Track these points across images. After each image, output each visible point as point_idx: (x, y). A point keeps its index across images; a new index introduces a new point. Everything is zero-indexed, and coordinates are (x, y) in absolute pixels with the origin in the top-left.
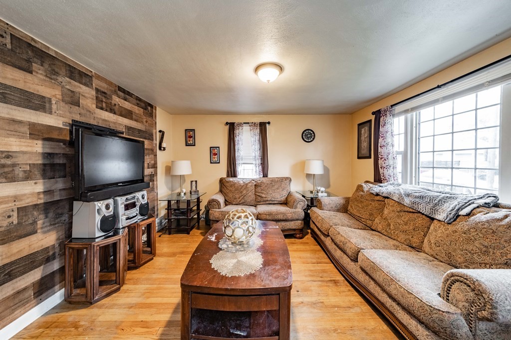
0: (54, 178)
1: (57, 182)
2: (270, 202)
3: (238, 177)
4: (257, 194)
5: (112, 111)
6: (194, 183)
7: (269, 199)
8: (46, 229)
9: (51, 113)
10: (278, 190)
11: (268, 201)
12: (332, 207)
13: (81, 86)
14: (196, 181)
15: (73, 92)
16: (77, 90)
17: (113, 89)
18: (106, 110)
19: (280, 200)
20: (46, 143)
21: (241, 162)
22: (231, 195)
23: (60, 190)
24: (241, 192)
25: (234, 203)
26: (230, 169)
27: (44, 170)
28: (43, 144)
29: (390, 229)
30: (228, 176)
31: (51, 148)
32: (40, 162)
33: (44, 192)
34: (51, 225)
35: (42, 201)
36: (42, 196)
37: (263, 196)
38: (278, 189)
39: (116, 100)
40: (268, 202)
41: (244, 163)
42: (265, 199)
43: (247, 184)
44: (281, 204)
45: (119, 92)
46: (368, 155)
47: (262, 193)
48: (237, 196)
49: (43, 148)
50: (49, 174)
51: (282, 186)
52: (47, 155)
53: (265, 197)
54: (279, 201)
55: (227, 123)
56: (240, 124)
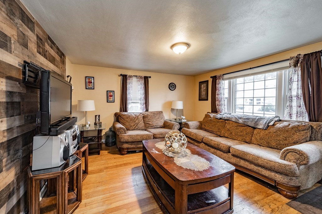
0: (13, 116)
2: (155, 127)
3: (129, 112)
4: (146, 122)
5: (45, 56)
6: (97, 117)
7: (154, 125)
9: (11, 52)
10: (159, 119)
11: (154, 126)
12: (194, 127)
13: (29, 30)
14: (99, 116)
15: (24, 34)
16: (26, 33)
17: (45, 37)
18: (42, 55)
19: (160, 125)
20: (8, 81)
21: (131, 102)
22: (127, 124)
23: (17, 127)
24: (135, 122)
25: (131, 129)
26: (122, 106)
28: (6, 83)
29: (232, 135)
30: (121, 111)
31: (11, 87)
37: (150, 123)
38: (158, 118)
39: (47, 47)
40: (154, 127)
41: (132, 103)
42: (152, 125)
43: (138, 117)
44: (161, 127)
45: (48, 40)
46: (206, 99)
47: (149, 122)
48: (132, 124)
49: (6, 86)
51: (161, 116)
53: (152, 124)
54: (160, 126)
55: (121, 75)
56: (131, 77)
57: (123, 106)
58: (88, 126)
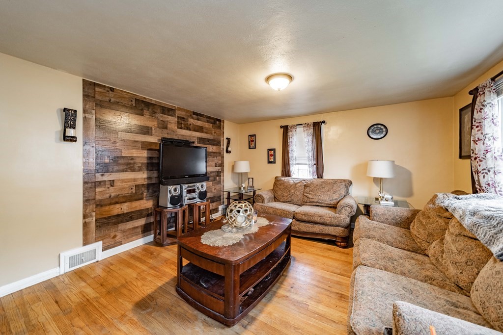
1: (154, 173)
2: (317, 204)
3: (293, 177)
4: (305, 194)
5: (188, 128)
6: (251, 180)
7: (315, 201)
8: (148, 198)
10: (329, 193)
11: (314, 202)
13: (169, 117)
14: (253, 178)
15: (163, 121)
16: (166, 120)
17: (189, 114)
18: (184, 129)
19: (329, 202)
20: (149, 151)
21: (294, 162)
22: (279, 193)
24: (289, 191)
25: (281, 200)
26: (284, 170)
27: (147, 166)
28: (147, 152)
30: (283, 176)
31: (152, 154)
32: (146, 162)
33: (147, 178)
34: (150, 196)
35: (146, 183)
36: (146, 180)
37: (310, 196)
38: (328, 191)
39: (191, 121)
40: (314, 204)
41: (297, 164)
42: (311, 200)
43: (296, 184)
44: (331, 207)
45: (193, 116)
47: (310, 194)
48: (285, 194)
49: (147, 154)
50: (150, 168)
51: (334, 188)
52: (150, 158)
53: (312, 198)
54: (327, 204)
55: (281, 127)
56: (293, 127)
57: (285, 168)
58: (242, 188)
